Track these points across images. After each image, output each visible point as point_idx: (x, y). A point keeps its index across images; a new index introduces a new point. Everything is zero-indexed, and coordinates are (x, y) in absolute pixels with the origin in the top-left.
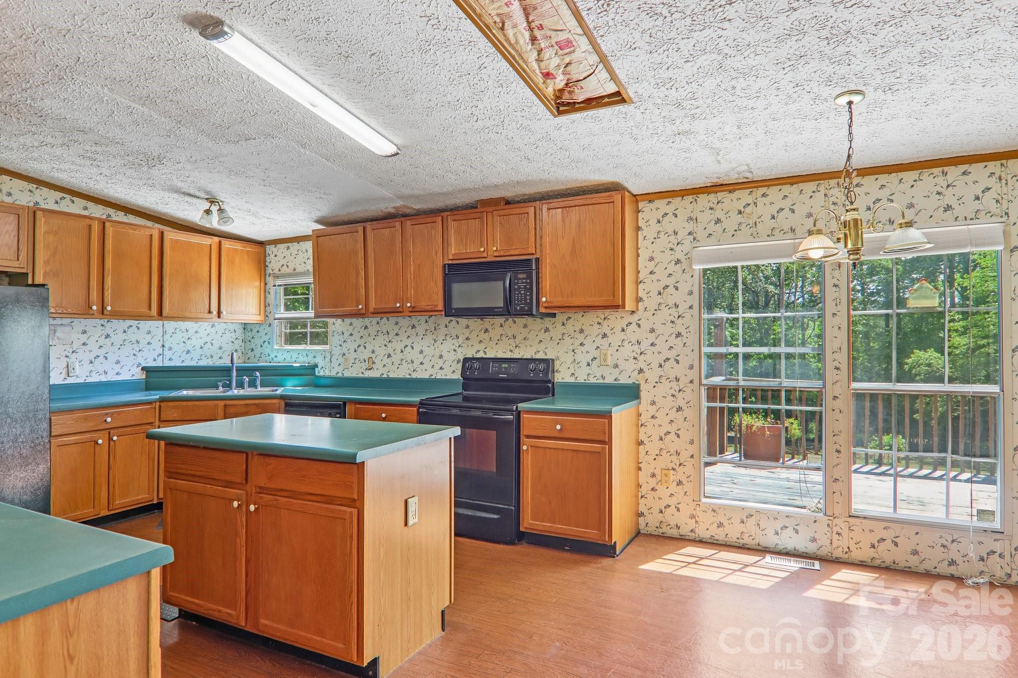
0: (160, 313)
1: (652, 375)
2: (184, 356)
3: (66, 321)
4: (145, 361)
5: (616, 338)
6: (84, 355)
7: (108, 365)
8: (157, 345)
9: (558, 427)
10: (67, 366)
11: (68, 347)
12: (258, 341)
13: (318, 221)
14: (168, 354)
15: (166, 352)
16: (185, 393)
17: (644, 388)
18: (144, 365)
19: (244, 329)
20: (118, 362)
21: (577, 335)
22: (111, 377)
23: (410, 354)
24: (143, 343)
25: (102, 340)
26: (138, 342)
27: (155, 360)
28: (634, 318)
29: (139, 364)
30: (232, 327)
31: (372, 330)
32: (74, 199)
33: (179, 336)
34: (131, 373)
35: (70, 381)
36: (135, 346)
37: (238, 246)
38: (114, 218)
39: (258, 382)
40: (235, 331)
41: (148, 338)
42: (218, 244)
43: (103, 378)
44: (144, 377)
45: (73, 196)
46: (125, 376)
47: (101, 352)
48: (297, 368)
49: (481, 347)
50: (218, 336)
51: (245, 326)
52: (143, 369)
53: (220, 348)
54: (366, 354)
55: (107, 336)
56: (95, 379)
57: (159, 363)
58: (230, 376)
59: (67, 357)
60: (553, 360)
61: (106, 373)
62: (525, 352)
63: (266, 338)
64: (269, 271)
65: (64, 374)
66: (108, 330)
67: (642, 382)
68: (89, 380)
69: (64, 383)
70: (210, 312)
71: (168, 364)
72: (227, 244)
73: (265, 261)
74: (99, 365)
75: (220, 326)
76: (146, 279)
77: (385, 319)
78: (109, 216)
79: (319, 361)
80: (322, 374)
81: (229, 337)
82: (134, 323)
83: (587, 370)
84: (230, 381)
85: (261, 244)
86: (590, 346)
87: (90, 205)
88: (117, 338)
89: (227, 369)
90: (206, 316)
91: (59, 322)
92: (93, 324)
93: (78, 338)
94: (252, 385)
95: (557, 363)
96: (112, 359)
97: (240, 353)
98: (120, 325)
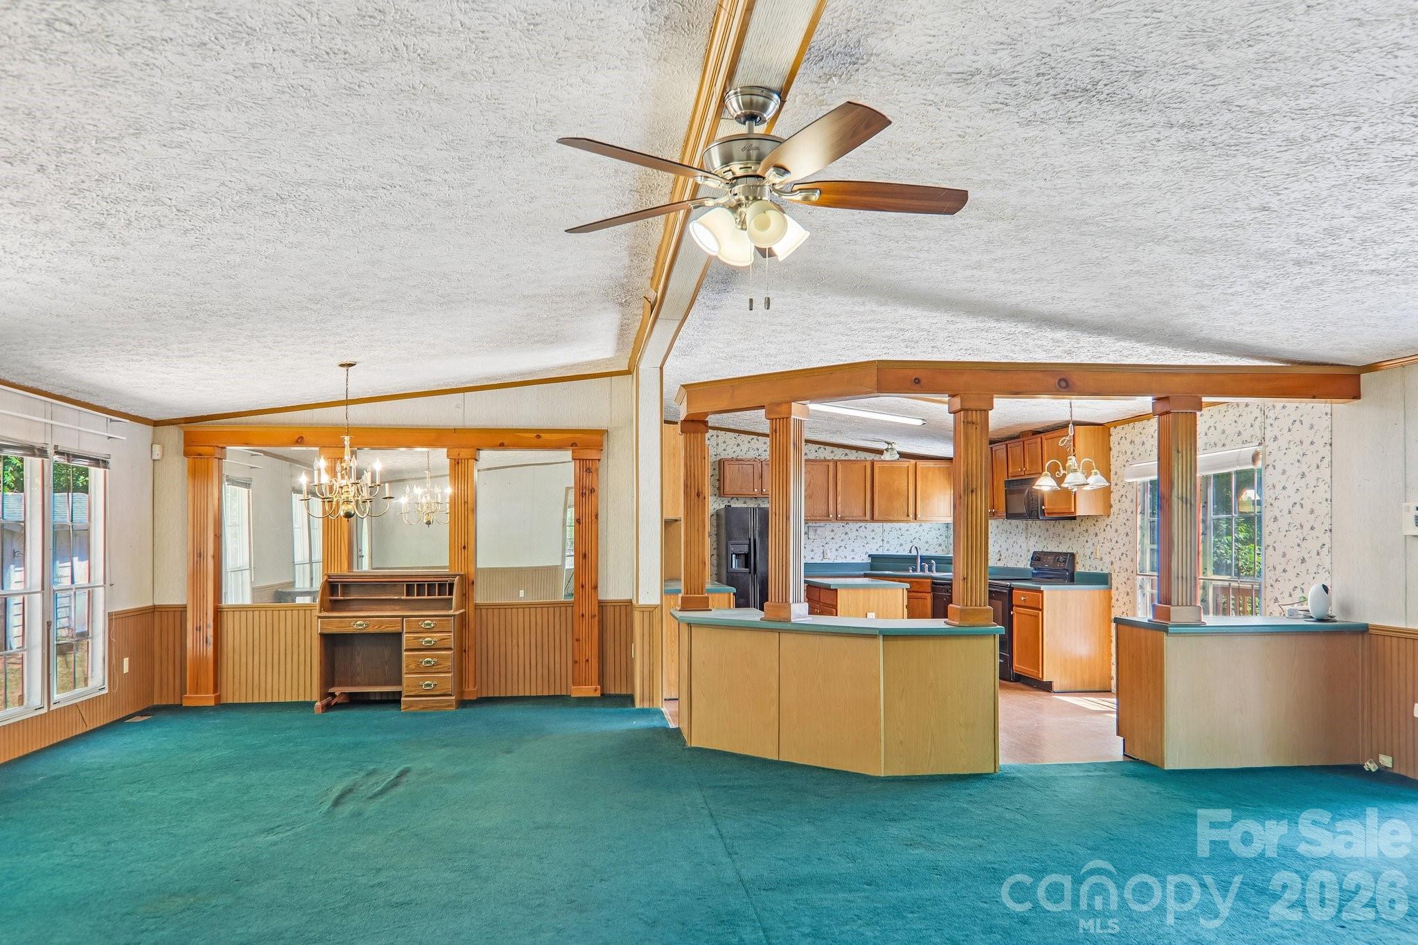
1: (1116, 566)
2: (898, 548)
3: (822, 524)
4: (871, 551)
5: (1100, 537)
6: (832, 545)
7: (847, 552)
8: (878, 540)
9: (1024, 599)
10: (823, 552)
11: (823, 540)
14: (886, 546)
15: (885, 544)
16: (887, 572)
17: (1114, 576)
18: (869, 553)
20: (853, 551)
21: (1085, 534)
22: (849, 560)
23: (1017, 549)
24: (869, 538)
25: (843, 536)
26: (866, 537)
27: (877, 550)
28: (1108, 521)
29: (867, 552)
33: (894, 534)
34: (862, 558)
35: (825, 561)
36: (864, 540)
37: (931, 464)
41: (873, 534)
43: (844, 561)
44: (870, 561)
46: (857, 560)
47: (843, 544)
49: (1045, 543)
50: (925, 533)
52: (869, 556)
53: (927, 542)
55: (846, 533)
56: (839, 561)
57: (880, 552)
58: (916, 563)
59: (823, 546)
60: (1073, 555)
61: (845, 557)
62: (1063, 549)
65: (821, 558)
66: (847, 529)
67: (1112, 572)
68: (836, 561)
69: (821, 562)
70: (908, 516)
71: (886, 553)
72: (921, 464)
74: (842, 552)
75: (926, 526)
76: (863, 497)
78: (845, 457)
81: (934, 533)
82: (863, 524)
83: (1089, 563)
84: (916, 566)
86: (1090, 544)
88: (853, 535)
89: (915, 558)
90: (906, 518)
91: (818, 524)
92: (837, 525)
93: (829, 535)
94: (930, 570)
95: (1077, 556)
96: (849, 548)
97: (944, 547)
98: (854, 526)
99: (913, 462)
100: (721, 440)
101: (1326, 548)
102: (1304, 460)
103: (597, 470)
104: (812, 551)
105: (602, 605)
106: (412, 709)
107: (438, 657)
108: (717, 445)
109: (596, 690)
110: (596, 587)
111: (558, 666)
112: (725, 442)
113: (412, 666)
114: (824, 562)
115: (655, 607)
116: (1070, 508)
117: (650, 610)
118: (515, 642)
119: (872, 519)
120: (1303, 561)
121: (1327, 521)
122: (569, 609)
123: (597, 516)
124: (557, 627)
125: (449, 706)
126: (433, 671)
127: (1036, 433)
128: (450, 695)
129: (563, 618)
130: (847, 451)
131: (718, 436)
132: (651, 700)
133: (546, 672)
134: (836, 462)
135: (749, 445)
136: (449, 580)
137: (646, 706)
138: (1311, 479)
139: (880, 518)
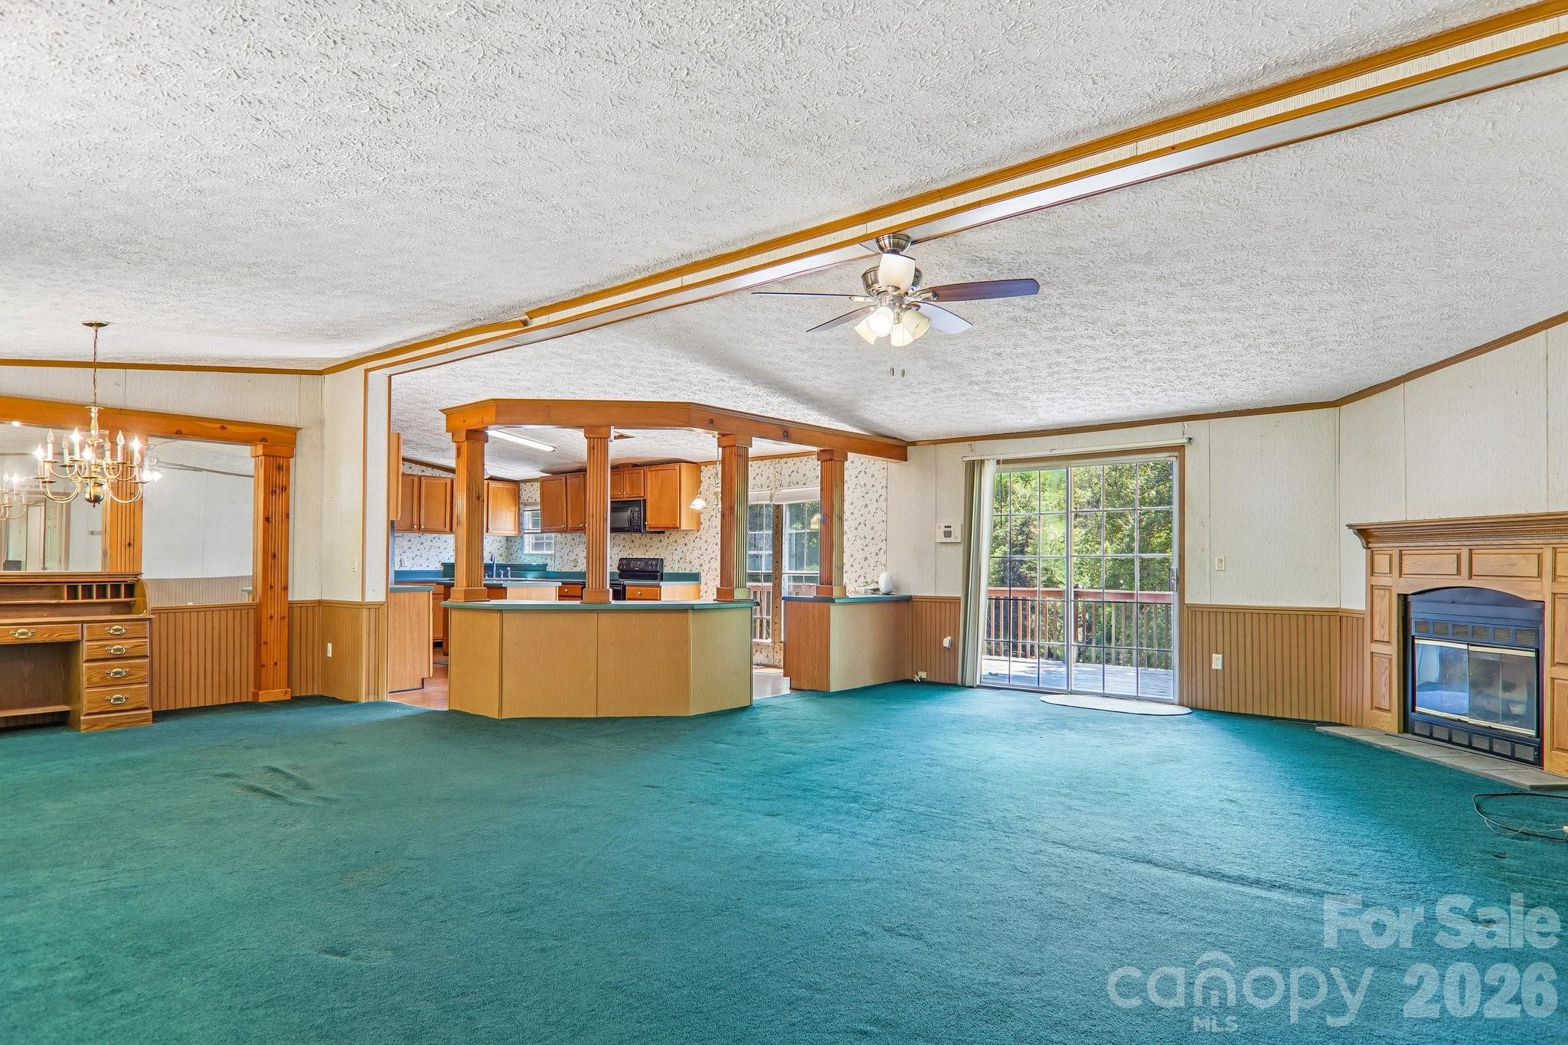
0: (451, 530)
1: (705, 567)
3: (400, 534)
4: (440, 559)
5: (690, 546)
6: (409, 554)
7: (422, 560)
8: (450, 549)
9: (639, 593)
10: (401, 560)
11: (401, 549)
12: (514, 549)
13: (542, 471)
17: (702, 575)
18: (443, 562)
19: (504, 540)
20: (428, 559)
21: (674, 544)
22: (424, 568)
24: (442, 548)
25: (419, 546)
26: (439, 547)
27: (448, 559)
28: (698, 534)
30: (498, 539)
31: (577, 541)
34: (435, 566)
35: (402, 569)
36: (437, 550)
37: (500, 485)
38: (426, 473)
39: (509, 574)
40: (500, 541)
41: (445, 545)
42: (487, 485)
43: (420, 569)
44: (442, 569)
46: (432, 567)
47: (419, 553)
48: (534, 566)
49: (630, 552)
50: (489, 545)
51: (508, 539)
52: (441, 564)
53: (490, 552)
54: (573, 557)
55: (422, 544)
56: (415, 568)
57: (451, 561)
58: (493, 570)
59: (400, 555)
60: (662, 560)
61: (420, 565)
62: (650, 555)
63: (519, 546)
64: (521, 501)
65: (399, 565)
66: (422, 540)
67: (701, 572)
68: (412, 569)
69: (398, 570)
72: (493, 484)
73: (519, 494)
74: (418, 561)
75: (490, 538)
76: (443, 509)
77: (583, 534)
78: (423, 472)
79: (549, 561)
80: (550, 570)
82: (437, 535)
83: (678, 565)
84: (492, 573)
85: (516, 482)
86: (679, 551)
87: (413, 465)
88: (428, 545)
89: (491, 566)
92: (413, 536)
93: (406, 544)
94: (506, 575)
95: (665, 561)
96: (425, 557)
97: (504, 557)
98: (429, 536)
99: (487, 482)
101: (883, 551)
102: (866, 496)
103: (288, 468)
105: (291, 605)
106: (96, 728)
107: (131, 666)
109: (286, 693)
110: (286, 588)
111: (237, 672)
113: (96, 679)
115: (381, 604)
116: (675, 524)
117: (376, 607)
118: (187, 649)
120: (866, 559)
121: (884, 534)
122: (252, 612)
123: (287, 516)
124: (238, 632)
125: (145, 720)
126: (123, 682)
127: (635, 465)
128: (146, 708)
129: (245, 620)
130: (424, 468)
132: (377, 693)
133: (223, 679)
134: (420, 477)
136: (130, 580)
137: (372, 699)
138: (872, 508)
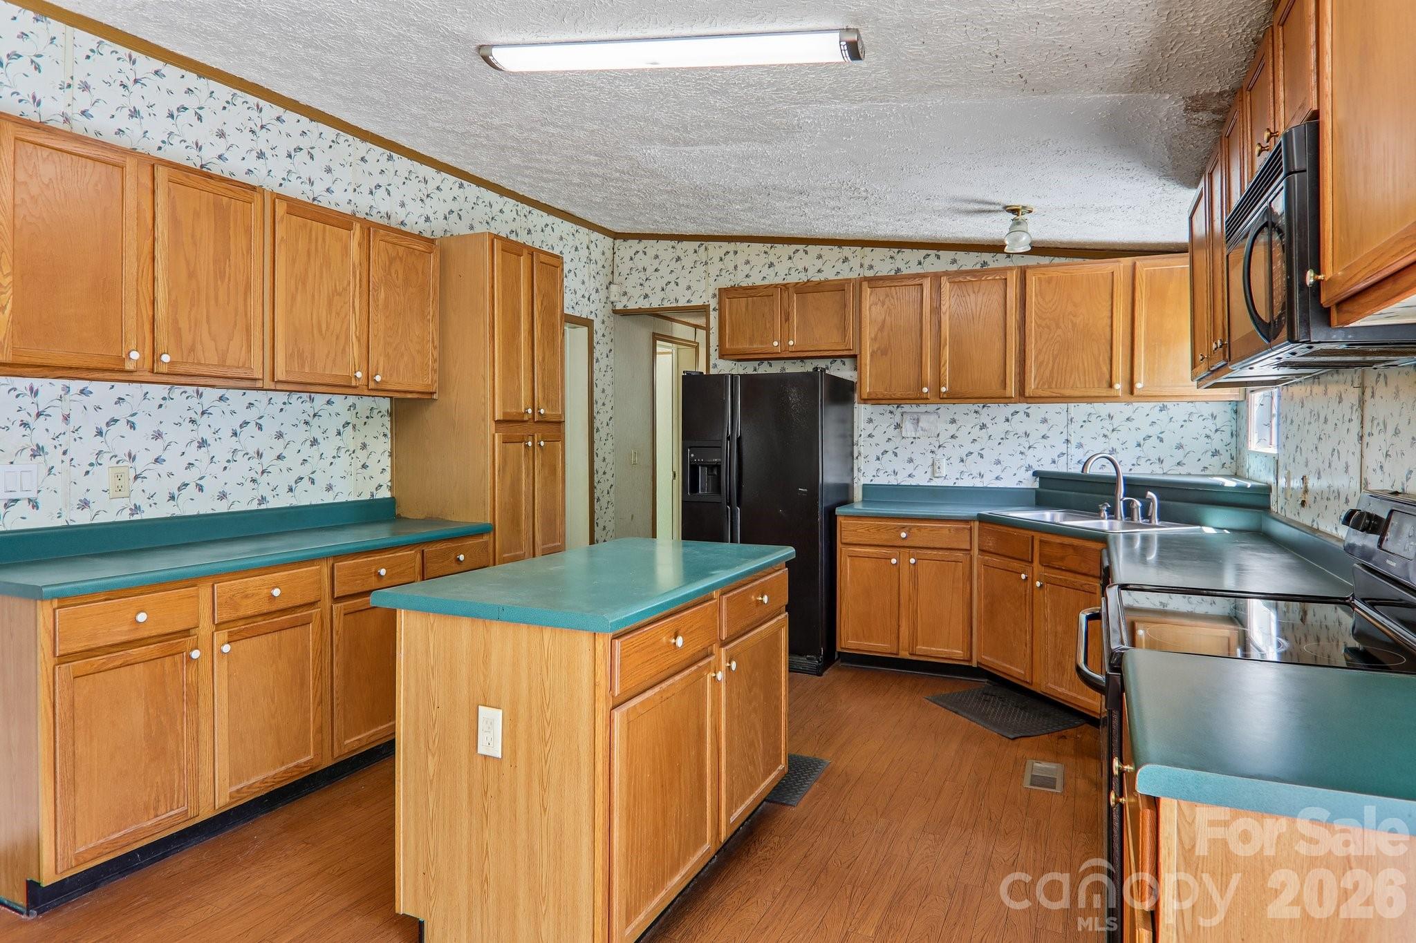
4: (1039, 463)
6: (954, 451)
7: (984, 466)
8: (1057, 440)
10: (933, 465)
11: (933, 440)
14: (1076, 454)
15: (1073, 450)
18: (1036, 468)
19: (1236, 412)
20: (998, 462)
22: (989, 482)
24: (1035, 436)
25: (976, 432)
26: (1027, 435)
27: (1054, 462)
29: (1029, 468)
32: (941, 253)
33: (1095, 427)
34: (1019, 478)
35: (937, 483)
36: (1023, 440)
38: (992, 265)
39: (1154, 510)
40: (1214, 417)
41: (1043, 429)
42: (1130, 271)
43: (978, 483)
44: (1037, 485)
45: (939, 250)
46: (1009, 482)
47: (975, 448)
50: (1175, 426)
52: (1036, 474)
53: (1180, 447)
55: (983, 426)
56: (966, 482)
57: (1061, 468)
59: (932, 452)
61: (981, 476)
65: (929, 475)
66: (984, 418)
68: (960, 484)
69: (929, 484)
70: (1111, 386)
72: (1145, 264)
74: (974, 465)
78: (985, 263)
81: (1197, 426)
87: (960, 255)
88: (997, 429)
89: (1111, 483)
90: (1104, 392)
91: (923, 408)
92: (960, 409)
93: (945, 429)
94: (1146, 514)
96: (991, 457)
97: (1225, 457)
98: (1000, 411)
99: (1127, 261)
100: (741, 258)
104: (911, 461)
108: (736, 267)
112: (747, 262)
114: (933, 483)
119: (1022, 395)
131: (736, 253)
134: (936, 277)
135: (789, 264)
139: (1040, 393)
